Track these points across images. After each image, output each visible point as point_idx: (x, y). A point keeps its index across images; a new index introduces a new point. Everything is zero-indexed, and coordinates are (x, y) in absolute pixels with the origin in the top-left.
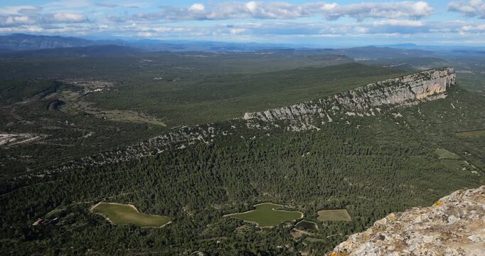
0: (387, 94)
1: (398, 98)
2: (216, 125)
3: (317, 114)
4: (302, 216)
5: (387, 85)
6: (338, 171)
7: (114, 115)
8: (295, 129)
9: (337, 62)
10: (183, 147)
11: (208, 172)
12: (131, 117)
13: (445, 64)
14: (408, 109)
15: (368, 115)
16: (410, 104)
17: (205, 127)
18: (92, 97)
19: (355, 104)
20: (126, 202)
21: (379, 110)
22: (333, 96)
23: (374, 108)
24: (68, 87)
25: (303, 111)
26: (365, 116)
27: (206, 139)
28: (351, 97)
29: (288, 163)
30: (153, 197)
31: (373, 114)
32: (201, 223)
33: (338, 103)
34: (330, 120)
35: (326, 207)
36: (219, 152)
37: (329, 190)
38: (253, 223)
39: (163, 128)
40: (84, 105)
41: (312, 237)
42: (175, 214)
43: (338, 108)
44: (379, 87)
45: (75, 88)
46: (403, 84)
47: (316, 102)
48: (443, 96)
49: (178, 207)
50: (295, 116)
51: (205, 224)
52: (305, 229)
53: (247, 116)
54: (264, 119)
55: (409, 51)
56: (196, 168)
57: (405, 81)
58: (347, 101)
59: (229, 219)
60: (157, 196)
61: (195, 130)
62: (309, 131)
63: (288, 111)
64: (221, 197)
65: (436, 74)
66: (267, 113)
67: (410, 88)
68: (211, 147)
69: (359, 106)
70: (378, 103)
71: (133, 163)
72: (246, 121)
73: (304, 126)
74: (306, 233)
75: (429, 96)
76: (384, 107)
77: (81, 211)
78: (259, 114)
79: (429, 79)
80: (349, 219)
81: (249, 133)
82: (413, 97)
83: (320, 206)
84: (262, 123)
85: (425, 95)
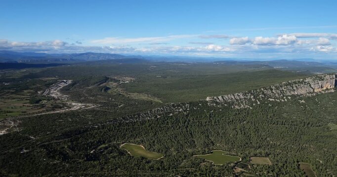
0: (295, 88)
1: (302, 91)
2: (190, 103)
3: (250, 99)
4: (240, 160)
5: (295, 83)
6: (263, 134)
7: (135, 96)
8: (237, 107)
9: (263, 68)
10: (171, 115)
11: (185, 130)
12: (144, 97)
13: (334, 71)
14: (309, 97)
15: (283, 100)
16: (310, 95)
17: (184, 104)
18: (124, 86)
19: (274, 94)
20: (139, 143)
21: (289, 98)
22: (260, 89)
23: (287, 97)
24: (112, 80)
25: (242, 97)
26: (281, 101)
27: (185, 111)
28: (272, 90)
29: (232, 127)
30: (154, 142)
31: (286, 100)
32: (180, 159)
33: (263, 93)
34: (259, 103)
35: (255, 155)
36: (191, 119)
37: (258, 145)
38: (211, 161)
39: (160, 104)
40: (120, 89)
41: (246, 173)
42: (165, 153)
43: (263, 96)
44: (290, 84)
45: (115, 81)
46: (305, 83)
47: (250, 92)
48: (333, 91)
49: (167, 149)
50: (237, 100)
51: (183, 160)
52: (243, 168)
53: (208, 99)
54: (218, 101)
55: (309, 63)
56: (178, 127)
57: (307, 81)
58: (269, 92)
59: (196, 158)
60: (156, 141)
61: (178, 106)
62: (245, 109)
63: (233, 97)
64: (193, 145)
65: (328, 77)
66: (220, 97)
67: (310, 85)
68: (187, 116)
69: (277, 95)
70: (288, 94)
71: (143, 123)
72: (207, 102)
73: (242, 106)
74: (243, 170)
75: (323, 90)
76: (293, 96)
77: (115, 147)
78: (215, 98)
79: (323, 80)
80: (270, 164)
81: (210, 109)
82: (312, 91)
83: (252, 154)
84: (217, 103)
85: (320, 90)
